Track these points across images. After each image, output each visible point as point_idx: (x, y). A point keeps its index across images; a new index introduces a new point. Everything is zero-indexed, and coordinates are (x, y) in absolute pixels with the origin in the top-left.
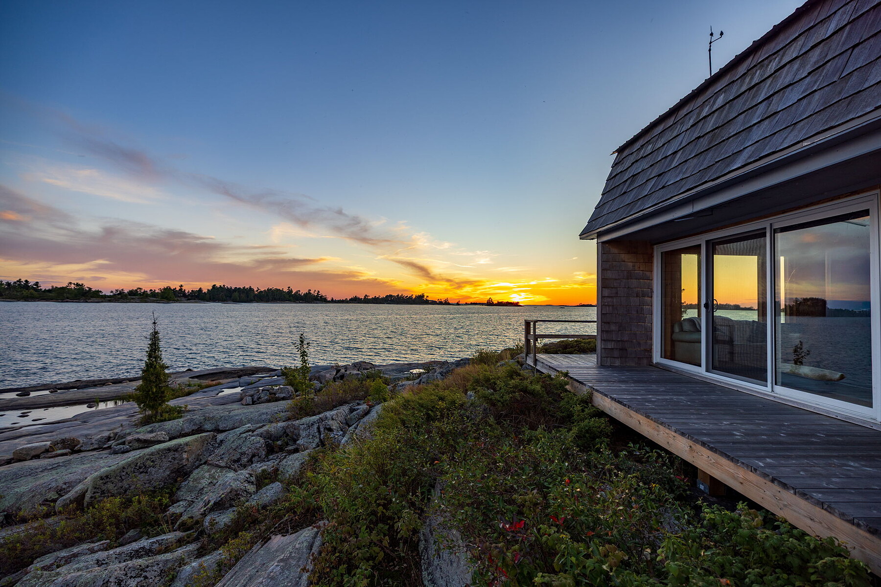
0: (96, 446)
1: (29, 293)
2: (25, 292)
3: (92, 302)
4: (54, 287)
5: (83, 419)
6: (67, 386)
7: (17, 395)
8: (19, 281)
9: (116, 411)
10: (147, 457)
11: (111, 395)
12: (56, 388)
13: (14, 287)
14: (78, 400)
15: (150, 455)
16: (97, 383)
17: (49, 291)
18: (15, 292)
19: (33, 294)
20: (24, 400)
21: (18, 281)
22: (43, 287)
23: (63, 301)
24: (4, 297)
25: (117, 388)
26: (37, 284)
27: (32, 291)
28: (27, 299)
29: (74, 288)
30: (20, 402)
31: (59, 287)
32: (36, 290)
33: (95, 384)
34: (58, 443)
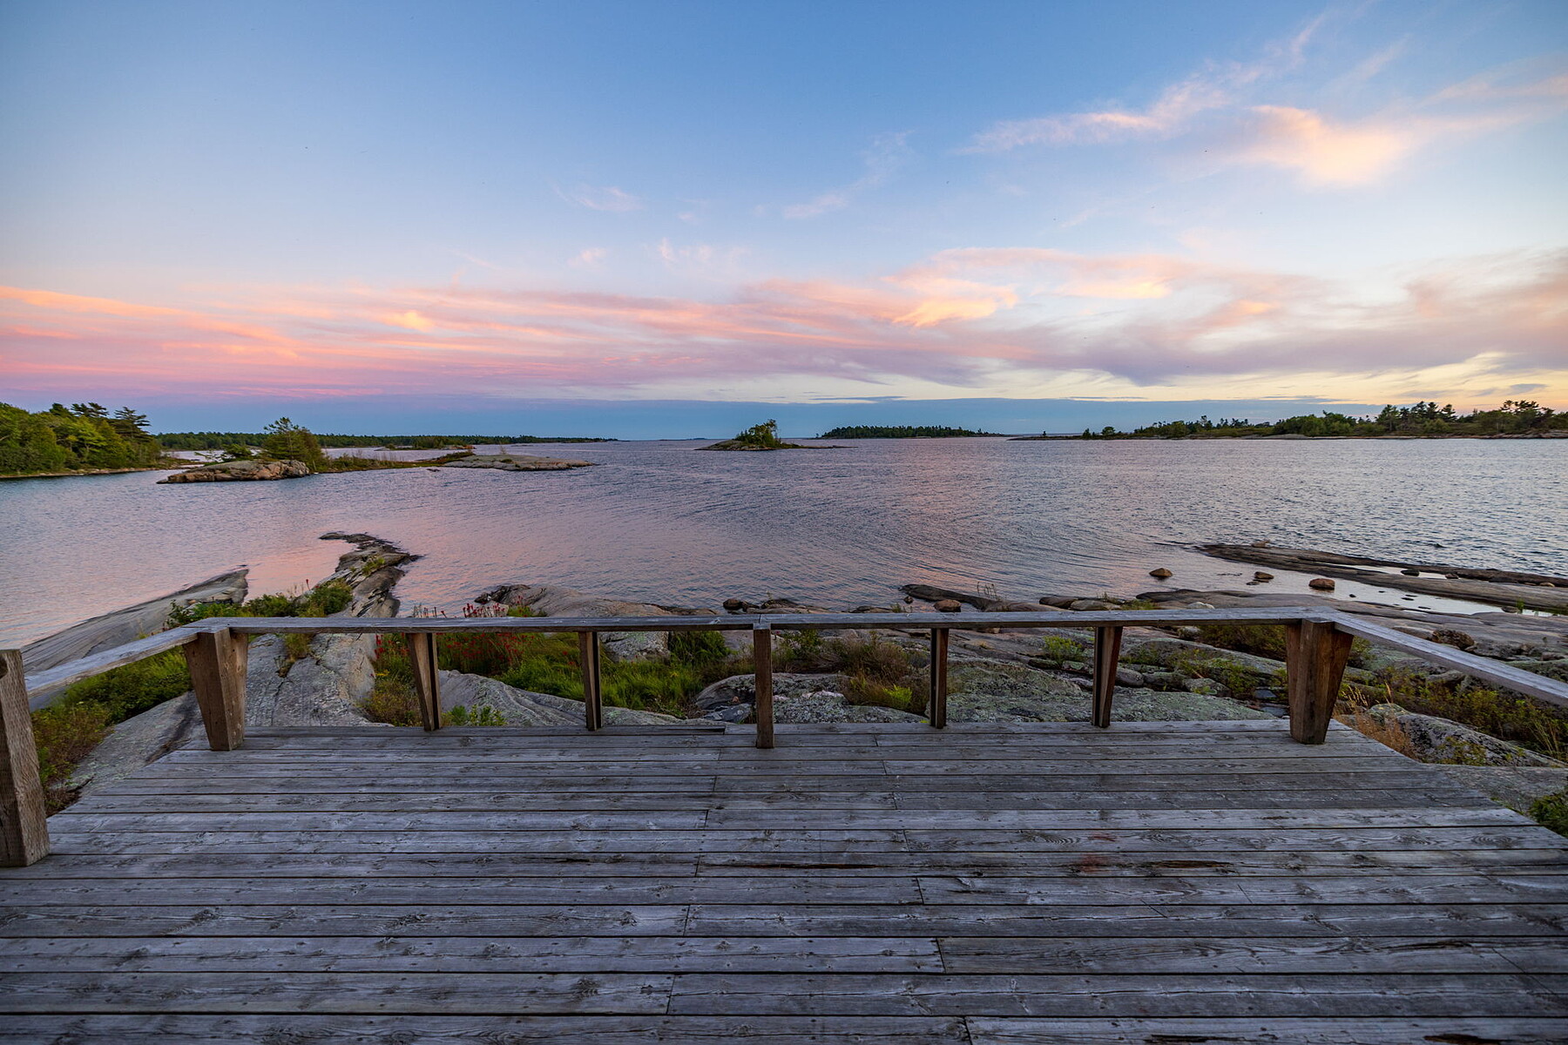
0: (1496, 654)
1: (1435, 424)
2: (1428, 423)
3: (1552, 438)
4: (1479, 412)
5: (1488, 621)
6: (1474, 573)
7: (1402, 572)
8: (1421, 405)
9: (1547, 624)
10: (1556, 669)
11: (1547, 602)
12: (1456, 573)
13: (1413, 415)
14: (1488, 597)
15: (1559, 667)
16: (1525, 579)
17: (1469, 419)
18: (1414, 423)
19: (1441, 427)
20: (1409, 579)
21: (1418, 406)
22: (1458, 413)
23: (1491, 437)
24: (1398, 432)
25: (1563, 593)
26: (1448, 408)
27: (1440, 420)
28: (1432, 433)
29: (1516, 411)
30: (1404, 580)
31: (1487, 411)
32: (1446, 419)
33: (1521, 579)
34: (1444, 635)
